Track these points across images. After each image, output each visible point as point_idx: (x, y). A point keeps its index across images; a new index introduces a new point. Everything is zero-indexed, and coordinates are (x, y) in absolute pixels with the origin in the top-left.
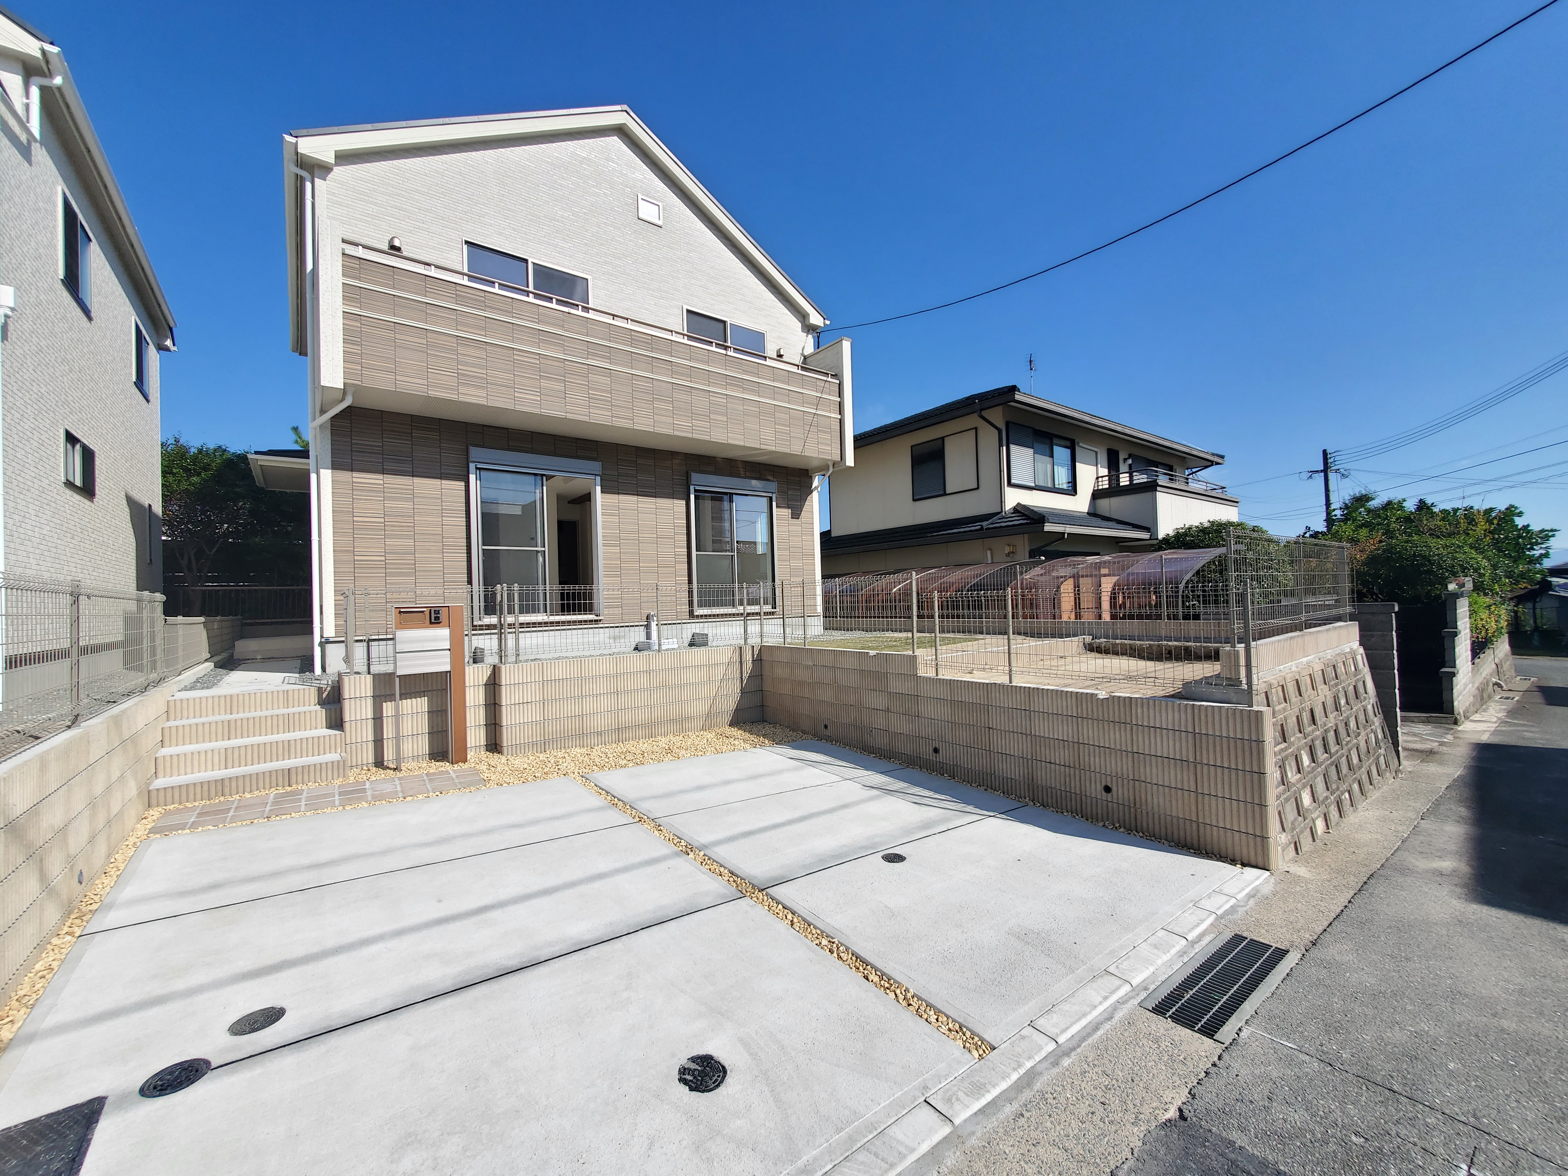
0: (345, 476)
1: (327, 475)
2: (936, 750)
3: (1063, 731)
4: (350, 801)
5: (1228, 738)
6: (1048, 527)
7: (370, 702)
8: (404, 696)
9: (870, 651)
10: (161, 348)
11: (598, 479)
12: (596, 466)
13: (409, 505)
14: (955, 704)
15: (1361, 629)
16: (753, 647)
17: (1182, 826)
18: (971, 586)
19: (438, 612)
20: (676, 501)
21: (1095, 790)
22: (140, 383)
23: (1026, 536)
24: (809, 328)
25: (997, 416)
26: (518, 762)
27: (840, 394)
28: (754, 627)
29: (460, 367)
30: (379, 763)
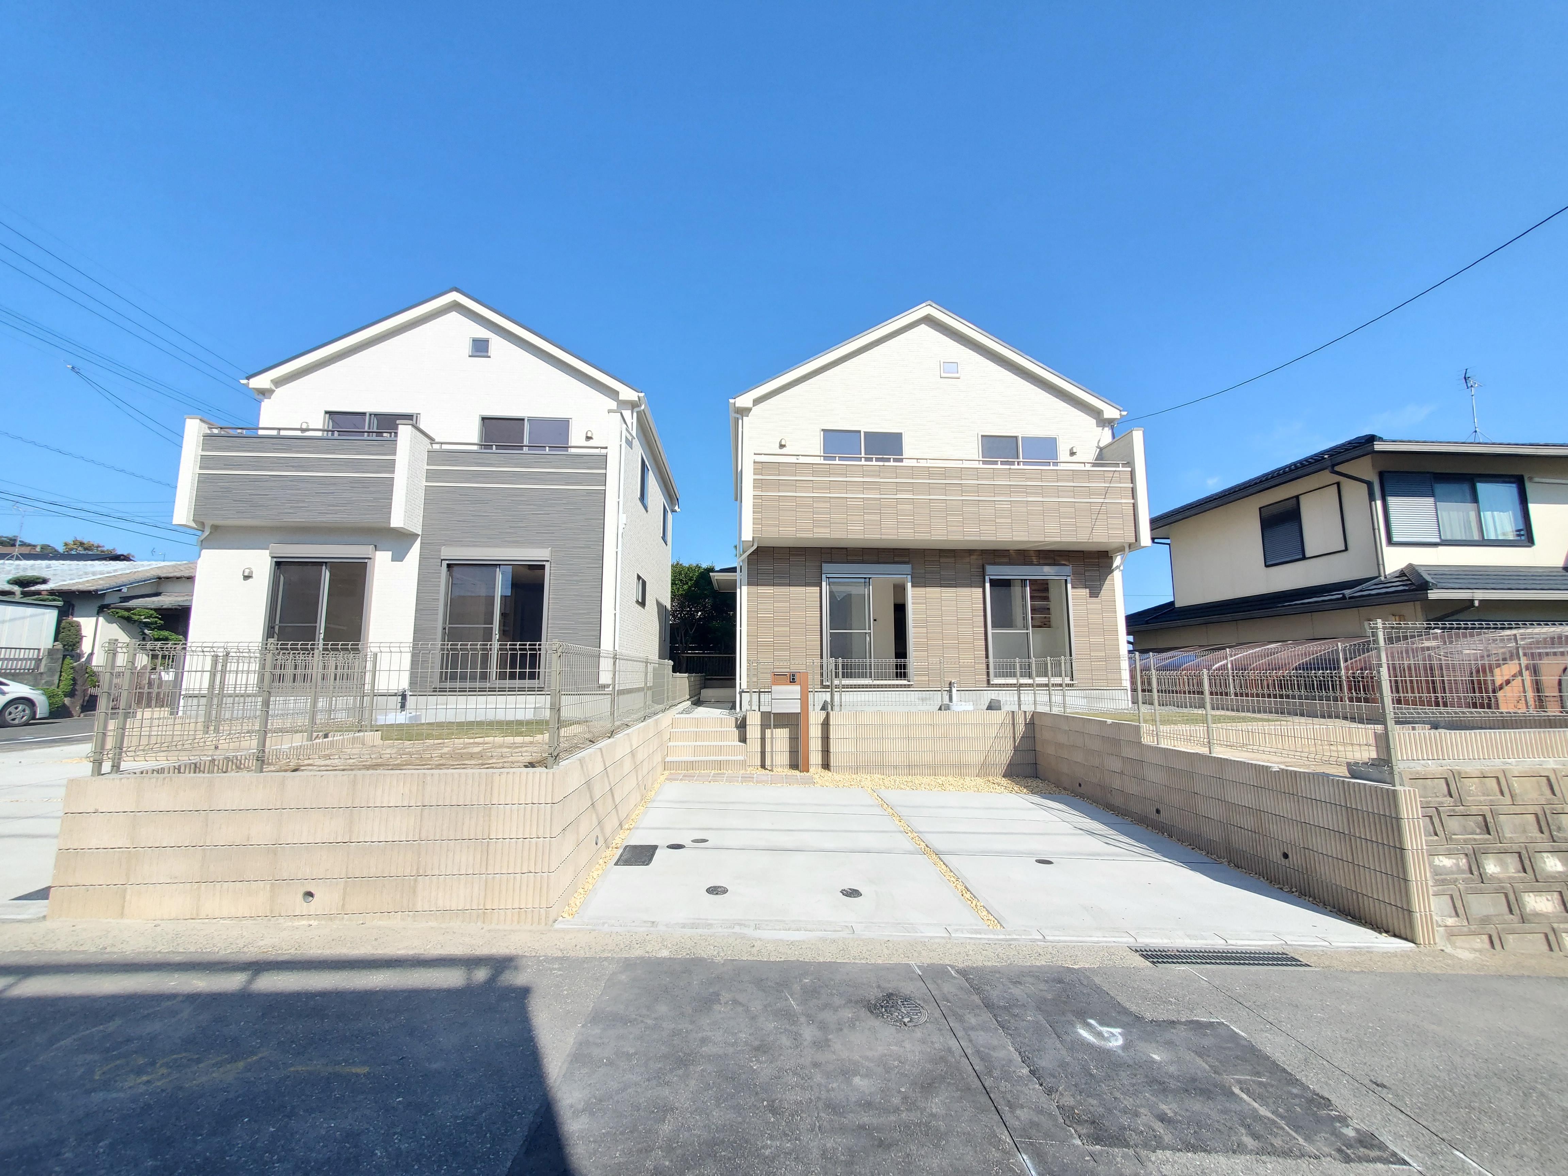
0: (754, 589)
1: (745, 589)
2: (1158, 811)
3: (1247, 799)
4: (745, 781)
5: (1373, 813)
7: (759, 728)
8: (776, 727)
9: (1108, 720)
11: (909, 577)
12: (907, 568)
13: (788, 605)
14: (1170, 770)
16: (1025, 712)
17: (1344, 894)
19: (793, 675)
20: (974, 589)
21: (1276, 856)
22: (664, 537)
23: (1419, 602)
24: (1103, 422)
25: (1364, 468)
26: (837, 777)
27: (1133, 480)
28: (1027, 697)
29: (815, 516)
30: (763, 766)
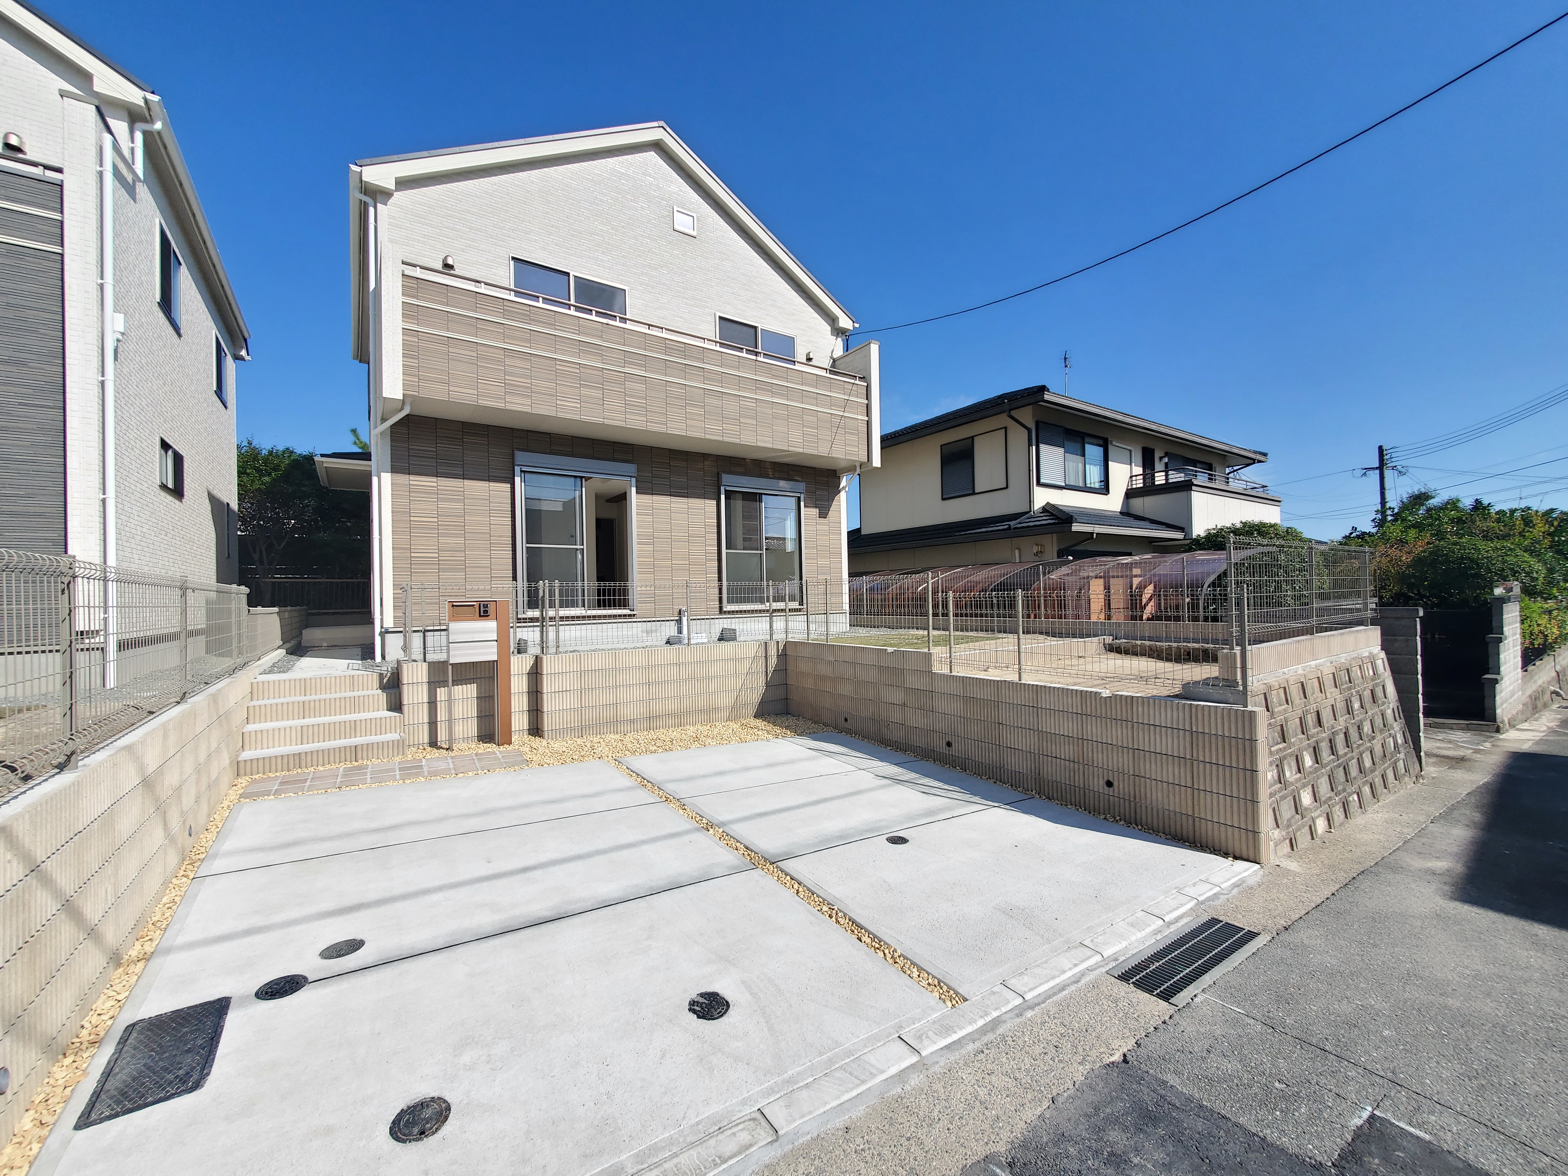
0: (403, 479)
1: (387, 477)
2: (949, 744)
3: (1068, 727)
4: (409, 776)
5: (1223, 736)
6: (1076, 527)
7: (425, 687)
8: (456, 682)
9: (888, 648)
10: (237, 358)
11: (634, 480)
12: (632, 468)
13: (460, 506)
14: (968, 700)
15: (1383, 634)
16: (778, 642)
17: (1178, 819)
18: (995, 586)
19: (486, 606)
20: (707, 501)
21: (1098, 784)
22: (219, 391)
23: (1054, 535)
24: (838, 332)
25: (1027, 416)
26: (557, 745)
27: (868, 396)
28: (779, 623)
29: (506, 377)
30: (433, 743)
